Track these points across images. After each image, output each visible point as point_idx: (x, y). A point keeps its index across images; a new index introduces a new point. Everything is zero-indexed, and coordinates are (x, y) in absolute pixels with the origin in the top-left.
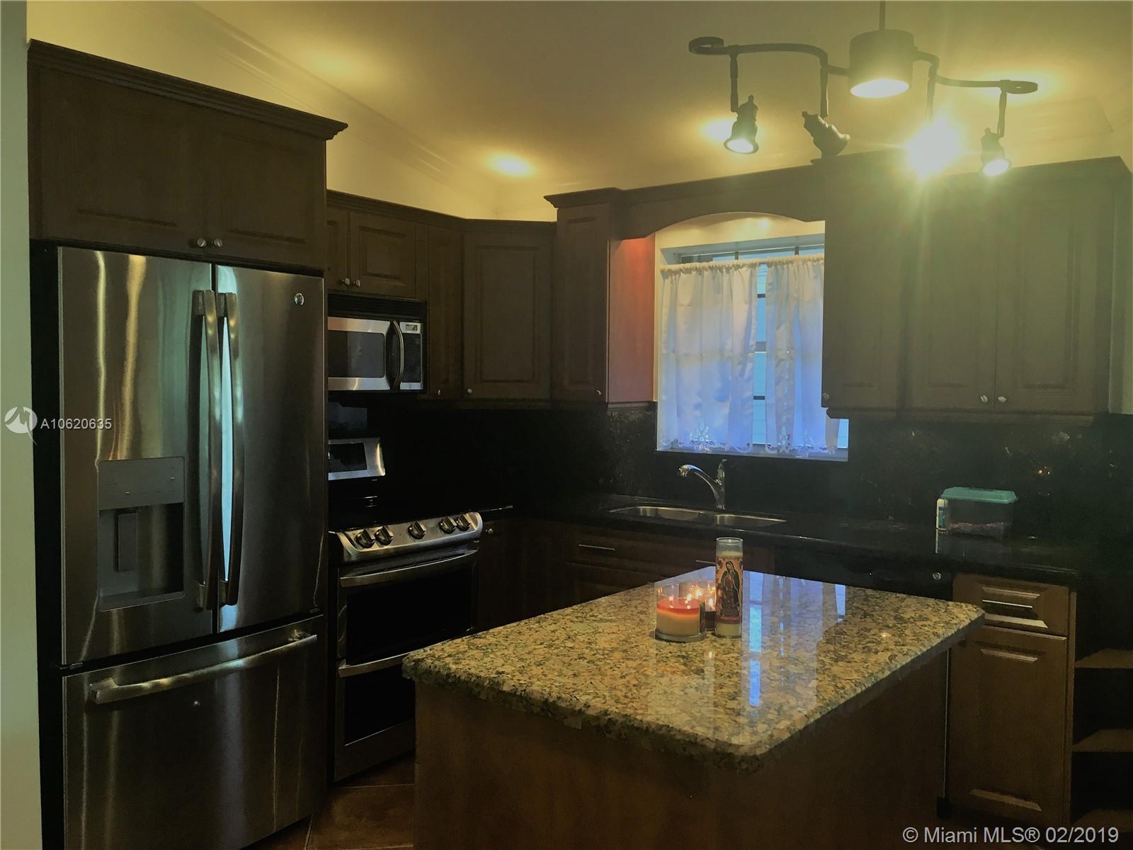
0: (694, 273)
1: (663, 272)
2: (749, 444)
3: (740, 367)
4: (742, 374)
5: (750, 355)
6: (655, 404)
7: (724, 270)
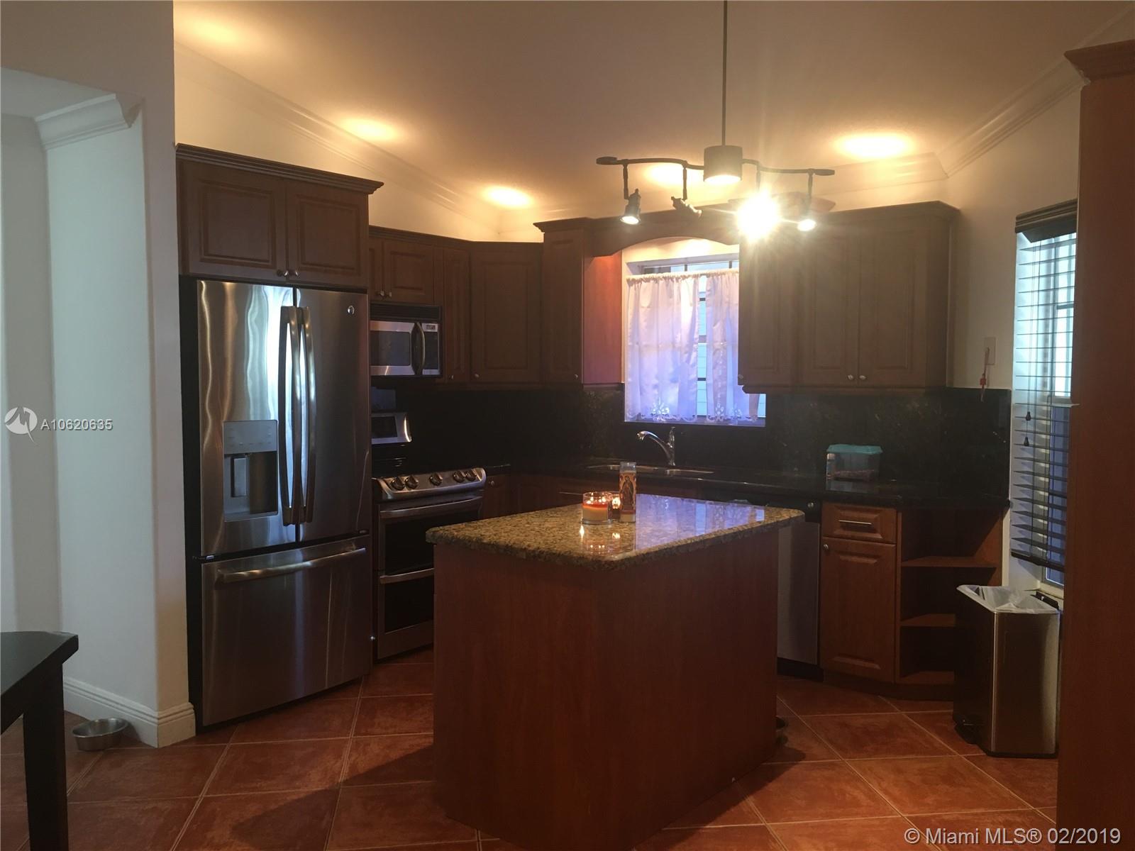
0: (652, 282)
1: (628, 281)
2: (694, 416)
3: (686, 355)
4: (688, 360)
5: (695, 345)
6: (623, 385)
7: (675, 280)
